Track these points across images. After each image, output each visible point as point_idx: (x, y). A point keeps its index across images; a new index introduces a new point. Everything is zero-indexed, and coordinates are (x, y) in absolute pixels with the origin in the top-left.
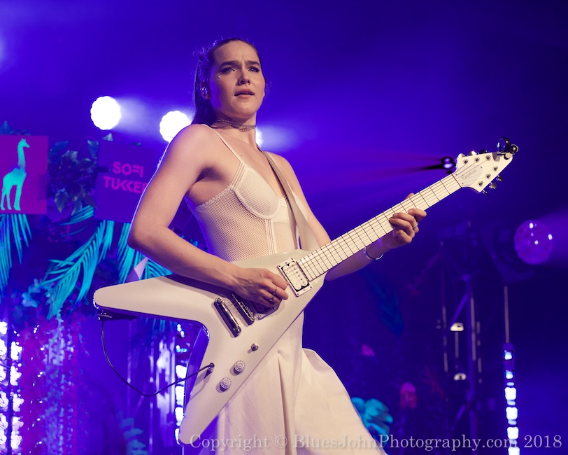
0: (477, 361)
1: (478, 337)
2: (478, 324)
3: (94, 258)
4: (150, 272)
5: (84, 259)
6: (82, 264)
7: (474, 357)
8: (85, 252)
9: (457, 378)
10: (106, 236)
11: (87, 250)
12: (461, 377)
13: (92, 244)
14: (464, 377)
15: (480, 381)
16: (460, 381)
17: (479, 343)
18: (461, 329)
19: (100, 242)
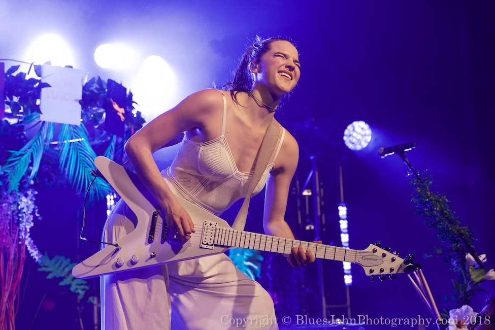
0: (321, 216)
1: (321, 199)
2: (322, 190)
3: (40, 149)
4: (82, 158)
5: (34, 149)
6: (32, 153)
7: (319, 213)
8: (34, 144)
9: (308, 228)
10: (48, 134)
11: (35, 143)
12: (310, 228)
13: (38, 138)
14: (313, 227)
15: (324, 230)
16: (310, 230)
17: (323, 203)
18: (310, 194)
19: (45, 137)
